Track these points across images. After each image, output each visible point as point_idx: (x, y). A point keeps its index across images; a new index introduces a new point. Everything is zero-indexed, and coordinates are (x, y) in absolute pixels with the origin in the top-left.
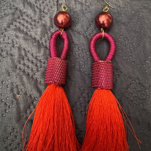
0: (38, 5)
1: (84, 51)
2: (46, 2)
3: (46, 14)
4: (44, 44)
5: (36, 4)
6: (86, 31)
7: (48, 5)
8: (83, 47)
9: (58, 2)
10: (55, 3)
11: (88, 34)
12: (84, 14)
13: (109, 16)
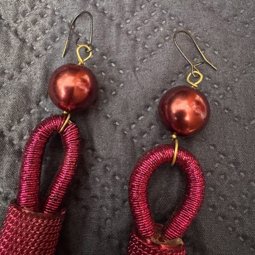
0: (20, 27)
1: (117, 178)
2: (42, 21)
3: (37, 56)
4: (15, 142)
5: (15, 22)
6: (133, 123)
7: (47, 31)
8: (115, 169)
9: (75, 27)
10: (66, 27)
11: (135, 133)
12: (134, 71)
13: (198, 103)
